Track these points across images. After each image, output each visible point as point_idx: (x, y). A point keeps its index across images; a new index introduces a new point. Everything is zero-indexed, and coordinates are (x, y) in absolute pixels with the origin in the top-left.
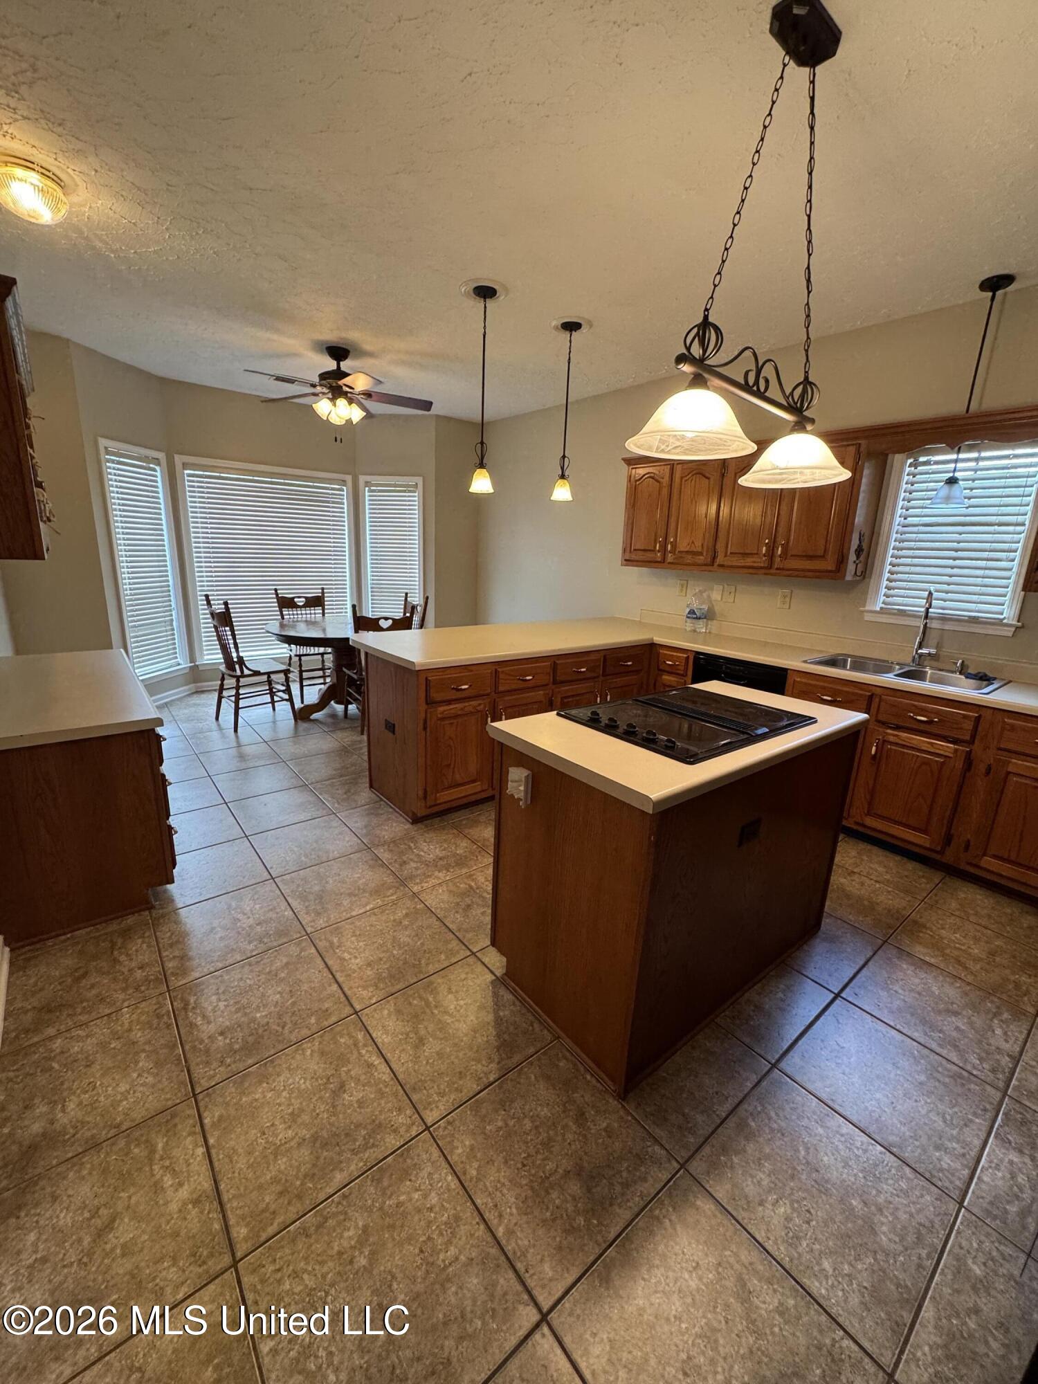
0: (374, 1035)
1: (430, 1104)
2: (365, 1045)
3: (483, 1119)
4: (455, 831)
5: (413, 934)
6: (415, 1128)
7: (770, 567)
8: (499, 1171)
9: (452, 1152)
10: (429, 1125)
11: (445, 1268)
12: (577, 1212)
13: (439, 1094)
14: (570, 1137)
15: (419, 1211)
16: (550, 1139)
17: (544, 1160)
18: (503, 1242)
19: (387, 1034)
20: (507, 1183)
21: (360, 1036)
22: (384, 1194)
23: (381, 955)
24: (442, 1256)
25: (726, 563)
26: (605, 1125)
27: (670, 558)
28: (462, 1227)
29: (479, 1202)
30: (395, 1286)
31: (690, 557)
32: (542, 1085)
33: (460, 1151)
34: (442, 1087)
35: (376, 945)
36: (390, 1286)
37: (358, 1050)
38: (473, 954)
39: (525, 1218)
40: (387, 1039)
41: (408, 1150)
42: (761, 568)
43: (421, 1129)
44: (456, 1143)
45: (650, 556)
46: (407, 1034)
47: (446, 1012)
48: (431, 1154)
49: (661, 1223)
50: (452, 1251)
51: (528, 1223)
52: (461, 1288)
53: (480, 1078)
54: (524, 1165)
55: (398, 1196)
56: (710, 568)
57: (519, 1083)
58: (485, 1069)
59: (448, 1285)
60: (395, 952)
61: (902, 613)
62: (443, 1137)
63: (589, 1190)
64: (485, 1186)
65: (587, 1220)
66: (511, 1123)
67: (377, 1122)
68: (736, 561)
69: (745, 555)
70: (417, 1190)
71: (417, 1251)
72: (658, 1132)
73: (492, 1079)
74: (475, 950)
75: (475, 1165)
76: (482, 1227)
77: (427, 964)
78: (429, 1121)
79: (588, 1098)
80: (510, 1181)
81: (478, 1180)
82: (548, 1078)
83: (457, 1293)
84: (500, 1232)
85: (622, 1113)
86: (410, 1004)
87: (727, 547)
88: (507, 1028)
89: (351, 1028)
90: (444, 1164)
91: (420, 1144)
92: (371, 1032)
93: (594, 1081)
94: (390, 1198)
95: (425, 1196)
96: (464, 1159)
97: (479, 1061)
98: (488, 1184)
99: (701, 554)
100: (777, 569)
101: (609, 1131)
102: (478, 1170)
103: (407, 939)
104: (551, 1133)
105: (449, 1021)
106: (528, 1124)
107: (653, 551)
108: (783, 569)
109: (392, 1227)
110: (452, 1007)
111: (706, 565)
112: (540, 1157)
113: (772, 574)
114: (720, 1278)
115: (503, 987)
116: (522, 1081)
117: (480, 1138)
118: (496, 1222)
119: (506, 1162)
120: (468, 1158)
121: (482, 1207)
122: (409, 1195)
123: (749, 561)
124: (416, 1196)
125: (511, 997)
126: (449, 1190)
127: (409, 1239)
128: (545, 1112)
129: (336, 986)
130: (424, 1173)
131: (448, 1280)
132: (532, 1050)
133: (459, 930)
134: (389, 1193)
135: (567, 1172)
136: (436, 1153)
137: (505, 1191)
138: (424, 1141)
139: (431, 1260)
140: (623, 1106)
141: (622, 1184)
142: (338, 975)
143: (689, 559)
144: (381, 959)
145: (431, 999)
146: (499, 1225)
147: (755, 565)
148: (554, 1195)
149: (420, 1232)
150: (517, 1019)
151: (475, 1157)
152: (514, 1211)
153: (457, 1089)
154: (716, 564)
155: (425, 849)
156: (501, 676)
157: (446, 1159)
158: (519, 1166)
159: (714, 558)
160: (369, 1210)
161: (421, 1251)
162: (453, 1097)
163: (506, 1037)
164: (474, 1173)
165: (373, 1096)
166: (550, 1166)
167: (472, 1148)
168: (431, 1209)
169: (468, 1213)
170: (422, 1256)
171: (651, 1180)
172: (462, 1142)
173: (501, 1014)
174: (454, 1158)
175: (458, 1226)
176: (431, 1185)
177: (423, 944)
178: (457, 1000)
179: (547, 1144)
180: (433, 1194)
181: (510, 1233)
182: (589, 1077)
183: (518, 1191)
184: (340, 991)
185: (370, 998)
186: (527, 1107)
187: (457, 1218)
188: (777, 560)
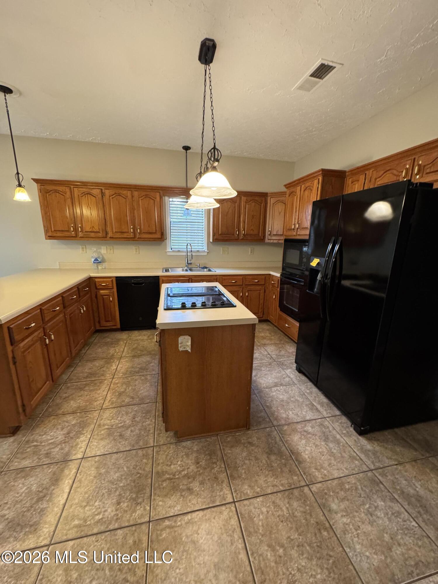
0: (172, 514)
1: (223, 497)
2: (175, 522)
3: (239, 477)
4: (52, 417)
5: (116, 470)
6: (232, 508)
7: (134, 238)
8: (260, 479)
9: (248, 495)
10: (233, 501)
11: (289, 513)
12: (280, 461)
13: (221, 491)
14: (256, 450)
15: (267, 518)
16: (255, 457)
17: (261, 462)
18: (285, 489)
19: (175, 506)
20: (266, 478)
21: (167, 523)
22: (256, 532)
23: (118, 493)
24: (285, 514)
25: (114, 237)
26: (255, 438)
27: (81, 234)
28: (277, 501)
29: (269, 492)
30: (292, 537)
31: (93, 234)
32: (233, 449)
33: (249, 491)
34: (218, 488)
35: (106, 494)
36: (292, 540)
37: (176, 527)
38: (153, 446)
39: (279, 477)
40: (178, 507)
41: (241, 514)
42: (131, 238)
43: (233, 505)
44: (245, 492)
45: (67, 234)
46: (182, 495)
47: (180, 472)
48: (246, 504)
49: (288, 440)
50: (284, 508)
51: (280, 478)
52: (296, 510)
53: (221, 471)
54: (261, 470)
55: (259, 525)
56: (106, 239)
57: (230, 457)
58: (218, 467)
59: (295, 515)
60: (121, 485)
61: (179, 251)
62: (241, 497)
63: (275, 454)
64: (265, 487)
65: (284, 459)
66: (244, 467)
67: (222, 527)
68: (118, 235)
69: (122, 233)
70: (259, 516)
71: (282, 524)
72: (263, 426)
73: (224, 466)
74: (152, 445)
75: (256, 487)
76: (279, 494)
77: (144, 470)
78: (231, 500)
79: (245, 438)
80: (266, 477)
81: (262, 489)
82: (232, 447)
83: (298, 512)
84: (282, 488)
85: (254, 432)
86: (163, 488)
87: (112, 229)
88: (203, 450)
89: (159, 527)
90: (252, 500)
91: (240, 508)
92: (168, 515)
93: (240, 433)
94: (259, 530)
95: (262, 513)
96: (252, 491)
97: (213, 468)
98: (264, 486)
99: (99, 232)
100: (138, 238)
101: (258, 438)
102: (258, 488)
103: (117, 475)
104: (253, 455)
105: (186, 473)
106: (247, 462)
107: (68, 231)
108: (141, 238)
109: (271, 533)
110: (179, 468)
111: (102, 238)
112: (260, 463)
113: (136, 240)
114: (303, 435)
115: (182, 443)
116: (229, 456)
117: (246, 481)
118: (278, 488)
119: (258, 475)
120: (252, 489)
121: (272, 492)
122: (259, 521)
123: (125, 235)
124: (261, 517)
125: (189, 442)
126: (263, 502)
127: (277, 526)
128: (245, 454)
129: (119, 531)
130: (253, 510)
131: (293, 514)
132: (218, 446)
133: (133, 446)
134: (257, 530)
135: (268, 457)
136: (246, 502)
137: (268, 480)
138: (240, 505)
139: (286, 518)
140: (252, 430)
141: (275, 444)
142: (111, 527)
143: (92, 235)
144: (120, 495)
145: (168, 476)
146: (279, 487)
147: (129, 237)
148: (273, 464)
149: (275, 520)
150: (201, 445)
151: (253, 486)
152: (276, 480)
153: (222, 482)
154: (108, 238)
155: (49, 438)
156: (46, 312)
157: (250, 498)
158: (261, 471)
159: (107, 234)
160: (261, 541)
161: (282, 521)
162: (224, 485)
163: (207, 453)
164: (259, 489)
165: (208, 525)
166: (264, 461)
167: (250, 486)
168: (268, 512)
169: (273, 497)
170: (284, 522)
171: (276, 436)
172: (246, 489)
173: (195, 449)
174: (251, 495)
175: (277, 503)
176: (259, 509)
177: (127, 468)
178: (177, 464)
179: (257, 459)
180: (262, 509)
181: (282, 485)
182: (237, 434)
183: (269, 476)
184: (125, 529)
185: (145, 509)
186: (241, 459)
187: (274, 502)
188: (138, 234)
